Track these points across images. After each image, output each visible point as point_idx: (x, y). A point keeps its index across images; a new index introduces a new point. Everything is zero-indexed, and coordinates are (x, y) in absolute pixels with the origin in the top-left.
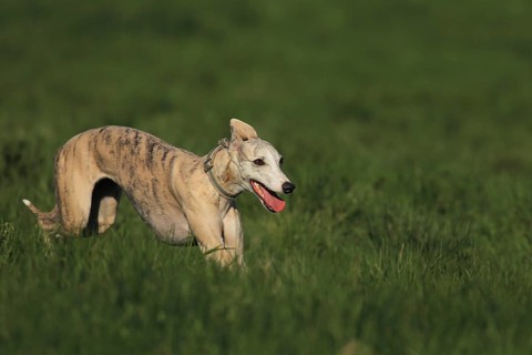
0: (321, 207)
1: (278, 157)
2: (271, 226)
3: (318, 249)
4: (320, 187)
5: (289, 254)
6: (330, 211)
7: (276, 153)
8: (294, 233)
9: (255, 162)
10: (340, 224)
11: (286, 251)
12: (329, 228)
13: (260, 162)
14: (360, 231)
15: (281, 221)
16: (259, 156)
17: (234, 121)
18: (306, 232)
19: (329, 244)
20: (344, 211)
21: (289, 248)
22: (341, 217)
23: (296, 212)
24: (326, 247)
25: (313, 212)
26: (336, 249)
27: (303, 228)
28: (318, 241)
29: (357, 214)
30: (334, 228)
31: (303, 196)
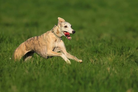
0: (122, 54)
1: (71, 25)
2: (110, 59)
3: (122, 65)
4: (122, 49)
5: (114, 66)
6: (125, 55)
7: (70, 24)
8: (116, 61)
9: (65, 27)
10: (128, 58)
11: (114, 65)
12: (125, 60)
13: (66, 27)
14: (133, 60)
15: (112, 58)
16: (66, 25)
17: (59, 18)
18: (119, 60)
19: (125, 64)
20: (129, 55)
21: (114, 64)
22: (128, 57)
23: (116, 55)
24: (124, 64)
25: (120, 55)
26: (126, 65)
27: (118, 59)
28: (122, 63)
29: (132, 56)
30: (126, 59)
31: (118, 51)
